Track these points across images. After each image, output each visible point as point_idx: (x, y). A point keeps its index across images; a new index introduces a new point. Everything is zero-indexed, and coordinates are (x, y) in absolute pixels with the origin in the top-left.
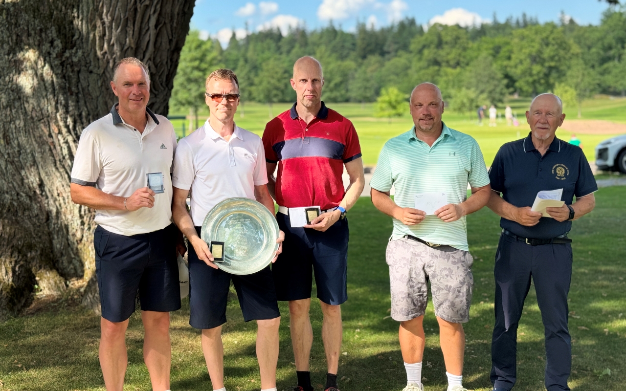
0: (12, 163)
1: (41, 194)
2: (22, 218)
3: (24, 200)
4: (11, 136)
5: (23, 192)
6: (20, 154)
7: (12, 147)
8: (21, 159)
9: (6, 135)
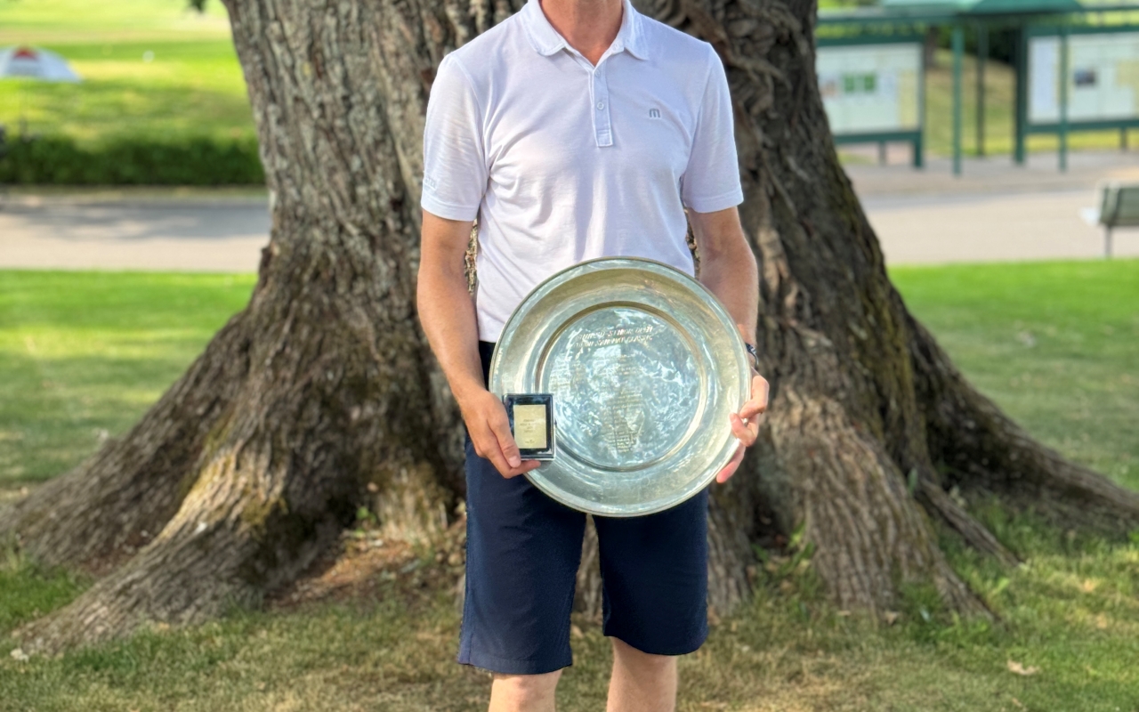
0: (330, 132)
1: (401, 232)
2: (348, 302)
3: (354, 247)
4: (327, 52)
5: (354, 222)
6: (349, 107)
7: (331, 88)
8: (352, 124)
9: (314, 49)
